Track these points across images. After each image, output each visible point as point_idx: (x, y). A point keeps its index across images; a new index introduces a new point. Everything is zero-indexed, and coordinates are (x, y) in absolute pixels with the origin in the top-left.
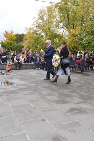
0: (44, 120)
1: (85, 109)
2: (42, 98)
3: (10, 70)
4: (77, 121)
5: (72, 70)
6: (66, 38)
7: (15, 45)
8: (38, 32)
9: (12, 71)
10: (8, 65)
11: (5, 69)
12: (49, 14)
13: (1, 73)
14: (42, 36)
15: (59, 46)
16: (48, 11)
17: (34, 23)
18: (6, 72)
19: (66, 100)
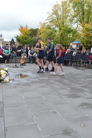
0: (55, 113)
2: (54, 92)
3: (25, 63)
4: (88, 116)
5: (85, 65)
6: (80, 33)
7: (29, 39)
8: (52, 27)
9: (26, 64)
10: (22, 58)
11: (20, 63)
12: (63, 9)
13: (16, 66)
14: (56, 31)
15: (73, 41)
16: (63, 6)
17: (48, 18)
18: (20, 65)
19: (78, 95)
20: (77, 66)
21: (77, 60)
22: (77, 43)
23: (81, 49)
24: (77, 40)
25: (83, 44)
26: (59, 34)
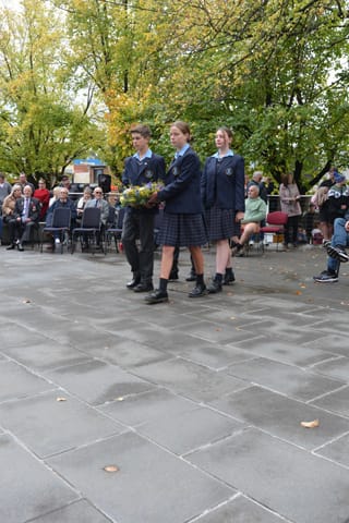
0: (3, 442)
1: (163, 383)
4: (132, 429)
6: (100, 126)
14: (5, 117)
15: (75, 156)
16: (29, 19)
19: (96, 358)
22: (93, 164)
23: (106, 187)
24: (94, 155)
25: (114, 168)
26: (21, 129)
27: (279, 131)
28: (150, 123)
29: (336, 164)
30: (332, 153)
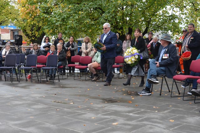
5: (30, 77)
6: (16, 7)
20: (12, 80)
21: (13, 67)
22: (12, 28)
23: (19, 42)
24: (13, 23)
25: (25, 31)
27: (119, 11)
28: (45, 5)
29: (150, 29)
30: (148, 23)
